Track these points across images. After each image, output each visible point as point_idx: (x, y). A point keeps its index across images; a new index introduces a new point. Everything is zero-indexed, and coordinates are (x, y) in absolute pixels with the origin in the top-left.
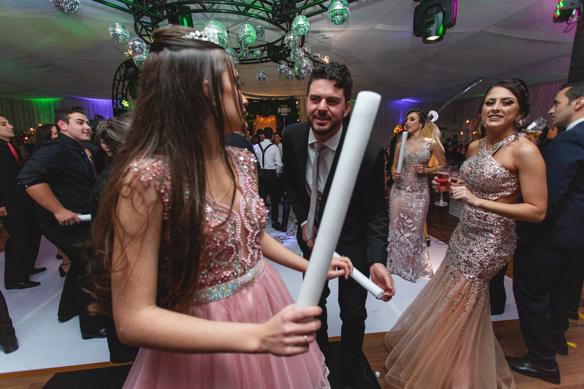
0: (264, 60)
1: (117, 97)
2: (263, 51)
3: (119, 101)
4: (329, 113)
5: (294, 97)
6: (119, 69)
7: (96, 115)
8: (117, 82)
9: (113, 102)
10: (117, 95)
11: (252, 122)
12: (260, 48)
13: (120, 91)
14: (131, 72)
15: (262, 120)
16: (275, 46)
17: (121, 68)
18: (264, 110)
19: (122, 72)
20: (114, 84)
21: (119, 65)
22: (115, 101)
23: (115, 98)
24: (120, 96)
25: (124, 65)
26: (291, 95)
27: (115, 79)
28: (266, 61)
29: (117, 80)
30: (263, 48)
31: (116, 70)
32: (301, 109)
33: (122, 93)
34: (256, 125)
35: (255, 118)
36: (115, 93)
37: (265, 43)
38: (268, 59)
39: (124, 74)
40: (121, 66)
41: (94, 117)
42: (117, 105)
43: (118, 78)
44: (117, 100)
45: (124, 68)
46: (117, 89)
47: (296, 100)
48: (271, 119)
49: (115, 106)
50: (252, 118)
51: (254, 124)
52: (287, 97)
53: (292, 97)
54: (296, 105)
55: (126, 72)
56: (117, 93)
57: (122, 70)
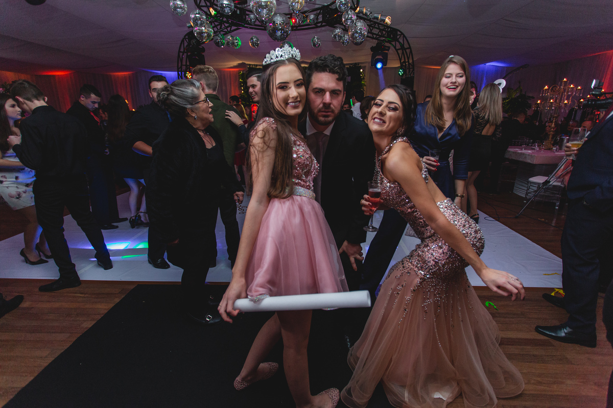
0: (319, 25)
1: (181, 70)
2: (317, 15)
3: (183, 73)
4: (332, 106)
6: (183, 41)
8: (181, 54)
9: (178, 74)
10: (181, 67)
12: (315, 12)
13: (184, 63)
14: (193, 44)
16: (331, 9)
17: (185, 40)
19: (186, 44)
20: (179, 56)
21: (183, 37)
22: (180, 73)
23: (180, 70)
24: (184, 68)
25: (187, 37)
26: (355, 62)
27: (179, 52)
28: (321, 26)
29: (181, 52)
30: (319, 11)
31: (180, 42)
32: (365, 77)
33: (186, 65)
36: (180, 65)
37: (320, 6)
38: (324, 24)
39: (187, 46)
40: (185, 38)
43: (182, 50)
44: (181, 72)
45: (187, 40)
46: (182, 61)
47: (361, 68)
52: (351, 64)
53: (355, 64)
54: (361, 73)
55: (189, 44)
56: (182, 65)
57: (185, 42)
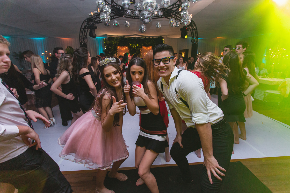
3: (83, 39)
5: (162, 36)
6: (84, 22)
7: (68, 46)
8: (82, 29)
9: (80, 40)
11: (140, 49)
14: (91, 24)
15: (145, 48)
17: (85, 22)
18: (146, 43)
20: (81, 30)
23: (81, 37)
25: (86, 21)
26: (161, 35)
27: (81, 28)
31: (82, 23)
32: (165, 42)
33: (84, 35)
34: (141, 51)
35: (142, 47)
39: (86, 25)
40: (85, 21)
41: (67, 47)
42: (82, 41)
43: (83, 27)
46: (82, 33)
47: (163, 38)
48: (150, 48)
49: (81, 42)
50: (139, 47)
51: (141, 50)
52: (159, 36)
53: (161, 36)
54: (163, 40)
55: (88, 24)
56: (82, 35)
57: (85, 23)
